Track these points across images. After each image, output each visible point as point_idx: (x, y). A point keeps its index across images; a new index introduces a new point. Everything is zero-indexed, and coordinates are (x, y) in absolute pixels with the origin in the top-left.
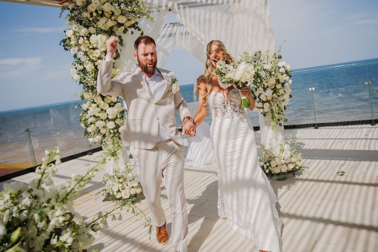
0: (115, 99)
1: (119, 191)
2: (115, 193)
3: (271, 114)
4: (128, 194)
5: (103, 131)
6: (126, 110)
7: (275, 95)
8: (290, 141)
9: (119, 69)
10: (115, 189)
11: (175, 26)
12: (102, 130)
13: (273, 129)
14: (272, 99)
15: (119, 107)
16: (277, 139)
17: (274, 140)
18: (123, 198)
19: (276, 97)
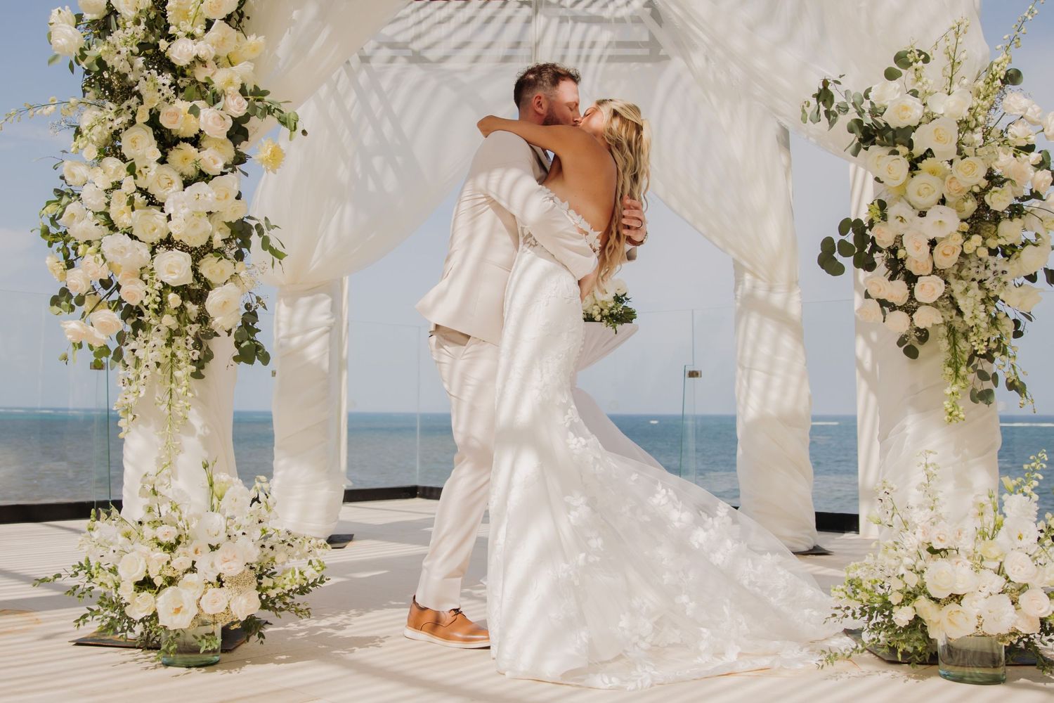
0: (215, 162)
1: (145, 584)
2: (127, 592)
3: (944, 345)
4: (186, 606)
5: (134, 292)
6: (258, 226)
7: (976, 239)
8: (1036, 483)
9: (261, 39)
10: (131, 572)
11: (539, 15)
12: (131, 283)
13: (950, 414)
14: (959, 270)
15: (226, 197)
16: (963, 484)
17: (949, 487)
18: (161, 624)
19: (983, 253)
